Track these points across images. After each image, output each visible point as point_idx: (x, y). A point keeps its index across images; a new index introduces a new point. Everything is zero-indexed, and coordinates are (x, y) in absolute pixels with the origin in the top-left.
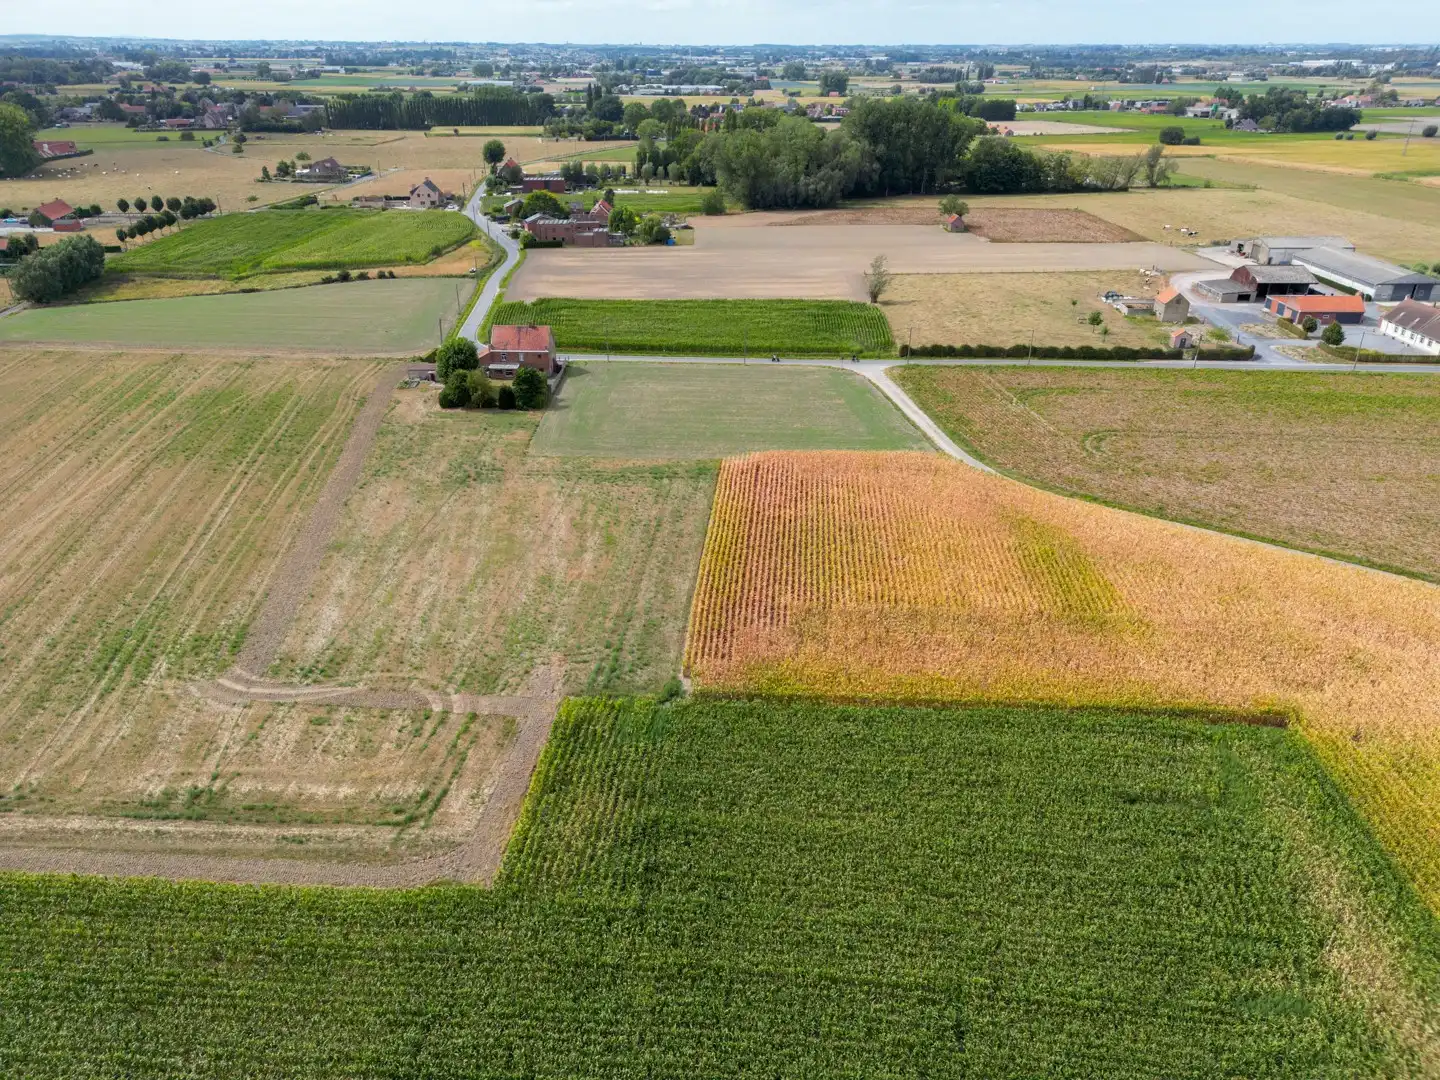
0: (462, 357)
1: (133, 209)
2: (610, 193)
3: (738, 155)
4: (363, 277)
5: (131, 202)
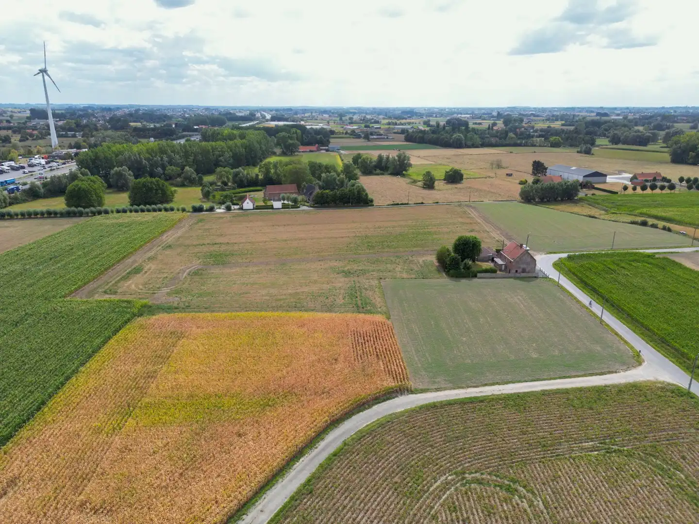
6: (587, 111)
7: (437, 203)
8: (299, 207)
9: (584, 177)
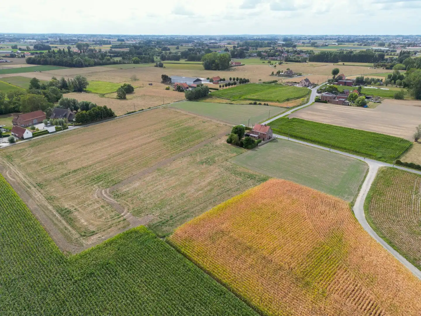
0: (237, 130)
1: (232, 80)
2: (360, 88)
3: (414, 79)
4: (260, 104)
5: (232, 78)
6: (106, 38)
7: (150, 108)
8: (68, 128)
9: (194, 82)
